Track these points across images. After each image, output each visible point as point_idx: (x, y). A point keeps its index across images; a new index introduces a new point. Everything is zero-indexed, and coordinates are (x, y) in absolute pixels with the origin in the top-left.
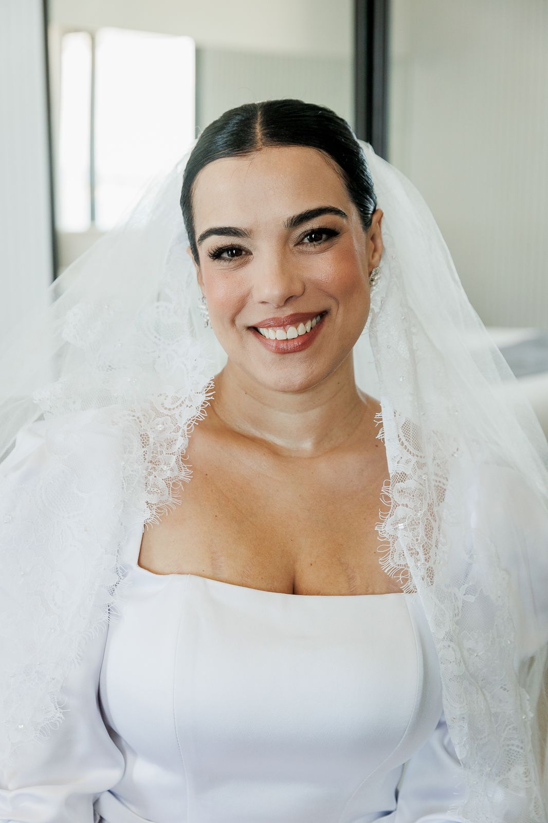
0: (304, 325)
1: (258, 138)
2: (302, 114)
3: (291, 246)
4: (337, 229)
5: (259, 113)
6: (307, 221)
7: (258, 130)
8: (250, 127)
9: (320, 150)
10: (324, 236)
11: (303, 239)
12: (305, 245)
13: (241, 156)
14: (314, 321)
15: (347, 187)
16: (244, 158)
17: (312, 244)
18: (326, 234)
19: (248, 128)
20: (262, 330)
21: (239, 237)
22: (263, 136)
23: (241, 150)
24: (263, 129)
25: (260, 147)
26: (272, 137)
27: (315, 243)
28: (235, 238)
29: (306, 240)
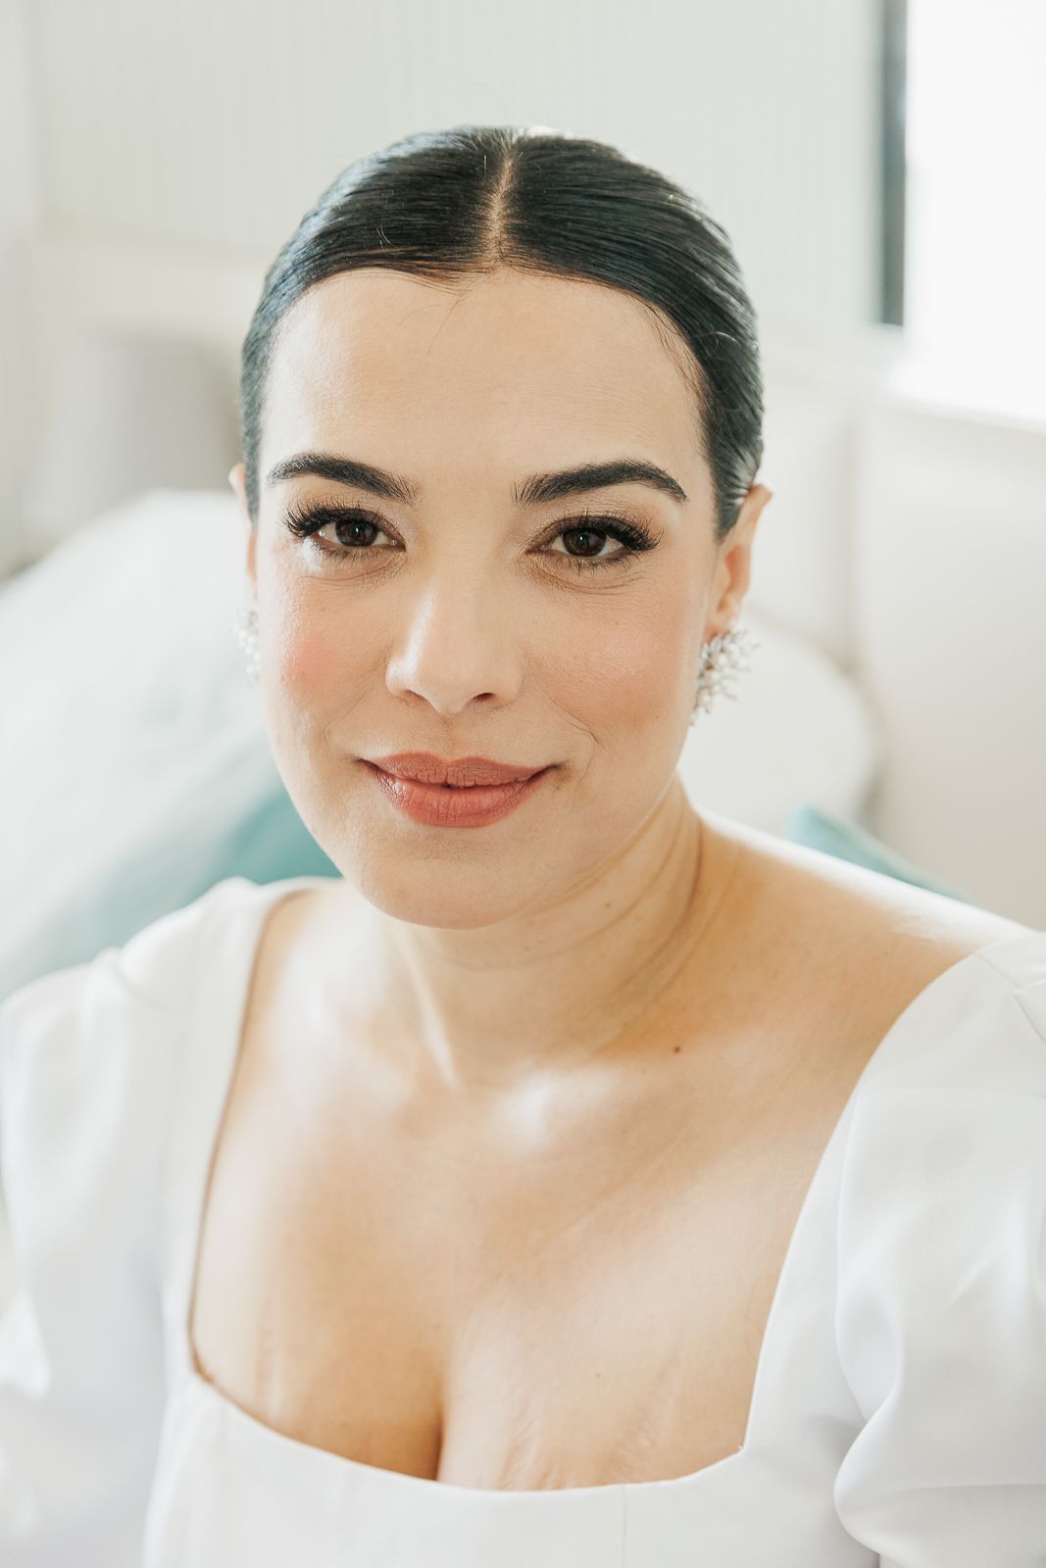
1: (491, 235)
2: (623, 194)
3: (517, 553)
4: (652, 533)
5: (508, 164)
6: (580, 493)
7: (496, 214)
8: (473, 200)
9: (654, 307)
11: (551, 540)
12: (554, 559)
13: (432, 275)
15: (702, 417)
16: (442, 286)
17: (574, 560)
21: (380, 495)
22: (505, 236)
23: (436, 259)
24: (508, 216)
25: (492, 263)
26: (532, 244)
27: (583, 561)
28: (370, 495)
29: (558, 545)
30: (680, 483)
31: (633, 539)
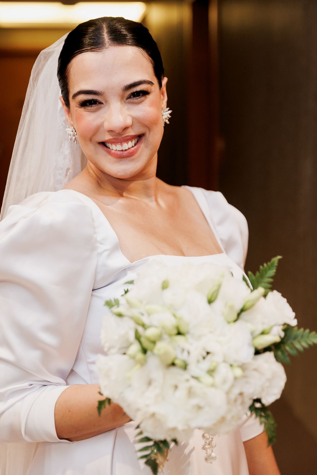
0: (131, 142)
1: (106, 41)
3: (125, 99)
4: (148, 91)
5: (104, 26)
6: (134, 88)
7: (106, 36)
9: (139, 48)
10: (141, 94)
11: (130, 96)
12: (132, 99)
13: (97, 51)
14: (136, 140)
16: (100, 53)
17: (135, 98)
18: (142, 93)
19: (100, 35)
20: (109, 145)
21: (97, 95)
22: (109, 41)
23: (97, 48)
24: (108, 36)
25: (108, 46)
26: (114, 41)
27: (138, 98)
28: (94, 96)
29: (132, 96)
30: (152, 82)
31: (145, 93)
